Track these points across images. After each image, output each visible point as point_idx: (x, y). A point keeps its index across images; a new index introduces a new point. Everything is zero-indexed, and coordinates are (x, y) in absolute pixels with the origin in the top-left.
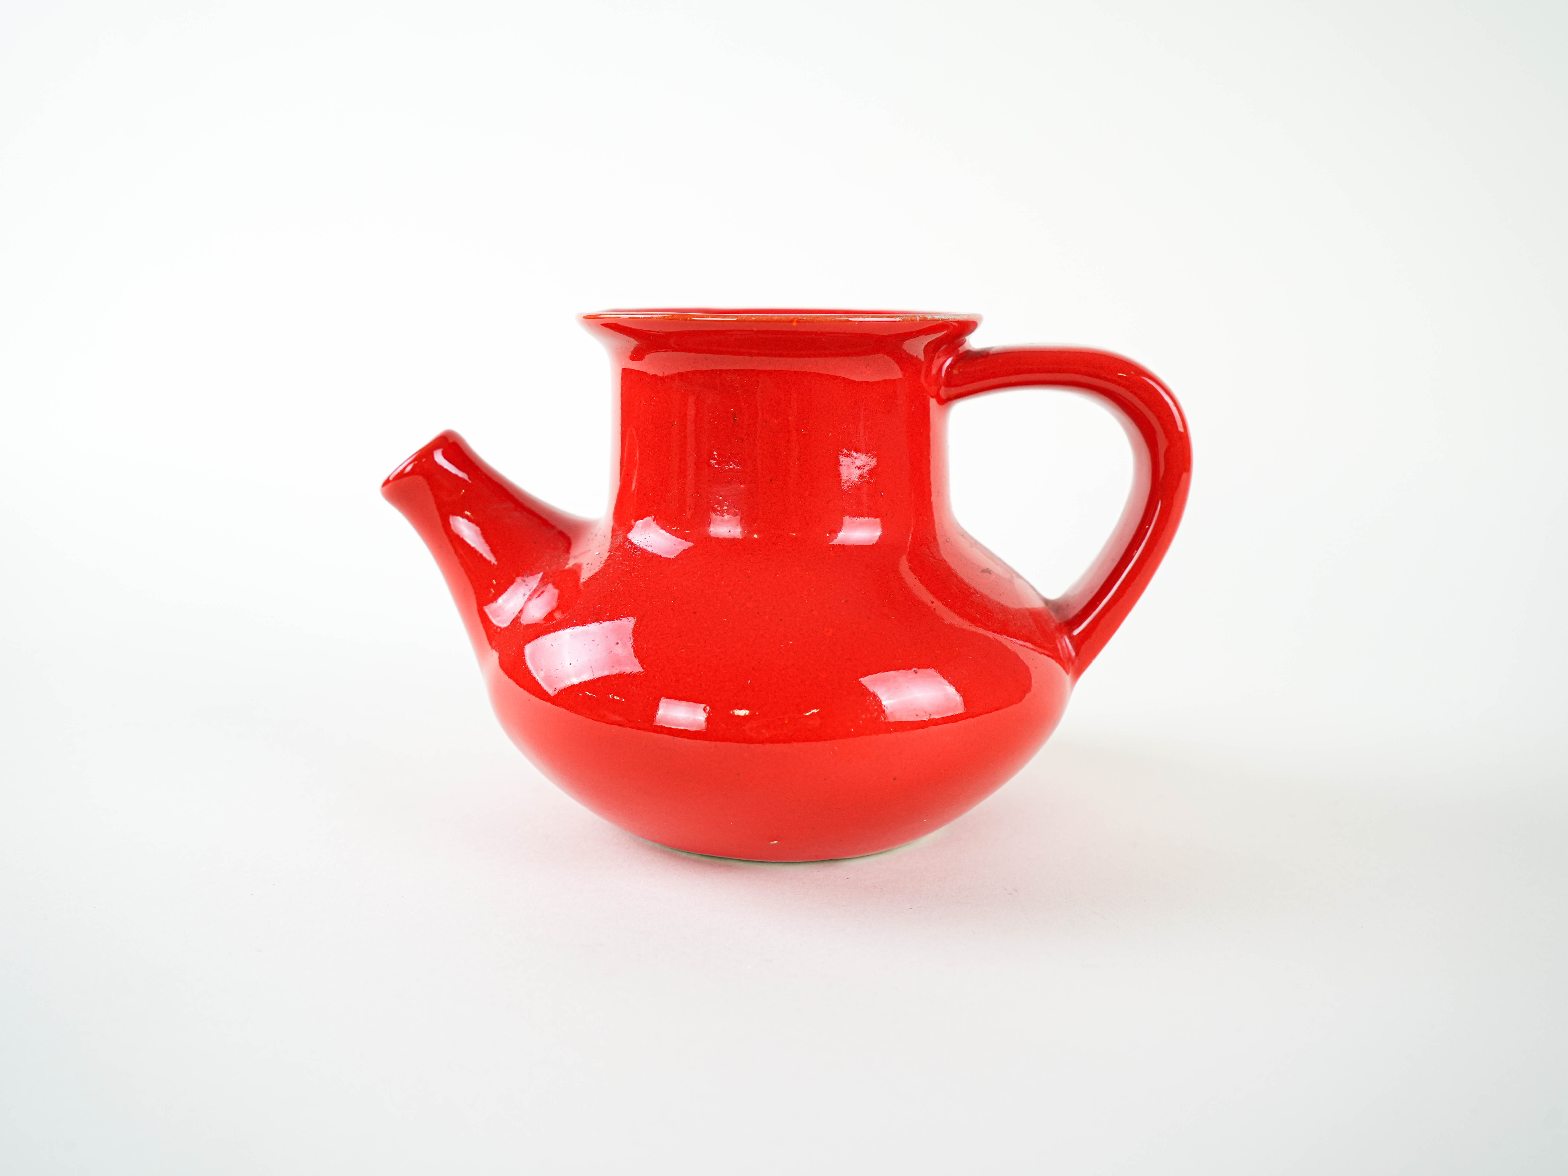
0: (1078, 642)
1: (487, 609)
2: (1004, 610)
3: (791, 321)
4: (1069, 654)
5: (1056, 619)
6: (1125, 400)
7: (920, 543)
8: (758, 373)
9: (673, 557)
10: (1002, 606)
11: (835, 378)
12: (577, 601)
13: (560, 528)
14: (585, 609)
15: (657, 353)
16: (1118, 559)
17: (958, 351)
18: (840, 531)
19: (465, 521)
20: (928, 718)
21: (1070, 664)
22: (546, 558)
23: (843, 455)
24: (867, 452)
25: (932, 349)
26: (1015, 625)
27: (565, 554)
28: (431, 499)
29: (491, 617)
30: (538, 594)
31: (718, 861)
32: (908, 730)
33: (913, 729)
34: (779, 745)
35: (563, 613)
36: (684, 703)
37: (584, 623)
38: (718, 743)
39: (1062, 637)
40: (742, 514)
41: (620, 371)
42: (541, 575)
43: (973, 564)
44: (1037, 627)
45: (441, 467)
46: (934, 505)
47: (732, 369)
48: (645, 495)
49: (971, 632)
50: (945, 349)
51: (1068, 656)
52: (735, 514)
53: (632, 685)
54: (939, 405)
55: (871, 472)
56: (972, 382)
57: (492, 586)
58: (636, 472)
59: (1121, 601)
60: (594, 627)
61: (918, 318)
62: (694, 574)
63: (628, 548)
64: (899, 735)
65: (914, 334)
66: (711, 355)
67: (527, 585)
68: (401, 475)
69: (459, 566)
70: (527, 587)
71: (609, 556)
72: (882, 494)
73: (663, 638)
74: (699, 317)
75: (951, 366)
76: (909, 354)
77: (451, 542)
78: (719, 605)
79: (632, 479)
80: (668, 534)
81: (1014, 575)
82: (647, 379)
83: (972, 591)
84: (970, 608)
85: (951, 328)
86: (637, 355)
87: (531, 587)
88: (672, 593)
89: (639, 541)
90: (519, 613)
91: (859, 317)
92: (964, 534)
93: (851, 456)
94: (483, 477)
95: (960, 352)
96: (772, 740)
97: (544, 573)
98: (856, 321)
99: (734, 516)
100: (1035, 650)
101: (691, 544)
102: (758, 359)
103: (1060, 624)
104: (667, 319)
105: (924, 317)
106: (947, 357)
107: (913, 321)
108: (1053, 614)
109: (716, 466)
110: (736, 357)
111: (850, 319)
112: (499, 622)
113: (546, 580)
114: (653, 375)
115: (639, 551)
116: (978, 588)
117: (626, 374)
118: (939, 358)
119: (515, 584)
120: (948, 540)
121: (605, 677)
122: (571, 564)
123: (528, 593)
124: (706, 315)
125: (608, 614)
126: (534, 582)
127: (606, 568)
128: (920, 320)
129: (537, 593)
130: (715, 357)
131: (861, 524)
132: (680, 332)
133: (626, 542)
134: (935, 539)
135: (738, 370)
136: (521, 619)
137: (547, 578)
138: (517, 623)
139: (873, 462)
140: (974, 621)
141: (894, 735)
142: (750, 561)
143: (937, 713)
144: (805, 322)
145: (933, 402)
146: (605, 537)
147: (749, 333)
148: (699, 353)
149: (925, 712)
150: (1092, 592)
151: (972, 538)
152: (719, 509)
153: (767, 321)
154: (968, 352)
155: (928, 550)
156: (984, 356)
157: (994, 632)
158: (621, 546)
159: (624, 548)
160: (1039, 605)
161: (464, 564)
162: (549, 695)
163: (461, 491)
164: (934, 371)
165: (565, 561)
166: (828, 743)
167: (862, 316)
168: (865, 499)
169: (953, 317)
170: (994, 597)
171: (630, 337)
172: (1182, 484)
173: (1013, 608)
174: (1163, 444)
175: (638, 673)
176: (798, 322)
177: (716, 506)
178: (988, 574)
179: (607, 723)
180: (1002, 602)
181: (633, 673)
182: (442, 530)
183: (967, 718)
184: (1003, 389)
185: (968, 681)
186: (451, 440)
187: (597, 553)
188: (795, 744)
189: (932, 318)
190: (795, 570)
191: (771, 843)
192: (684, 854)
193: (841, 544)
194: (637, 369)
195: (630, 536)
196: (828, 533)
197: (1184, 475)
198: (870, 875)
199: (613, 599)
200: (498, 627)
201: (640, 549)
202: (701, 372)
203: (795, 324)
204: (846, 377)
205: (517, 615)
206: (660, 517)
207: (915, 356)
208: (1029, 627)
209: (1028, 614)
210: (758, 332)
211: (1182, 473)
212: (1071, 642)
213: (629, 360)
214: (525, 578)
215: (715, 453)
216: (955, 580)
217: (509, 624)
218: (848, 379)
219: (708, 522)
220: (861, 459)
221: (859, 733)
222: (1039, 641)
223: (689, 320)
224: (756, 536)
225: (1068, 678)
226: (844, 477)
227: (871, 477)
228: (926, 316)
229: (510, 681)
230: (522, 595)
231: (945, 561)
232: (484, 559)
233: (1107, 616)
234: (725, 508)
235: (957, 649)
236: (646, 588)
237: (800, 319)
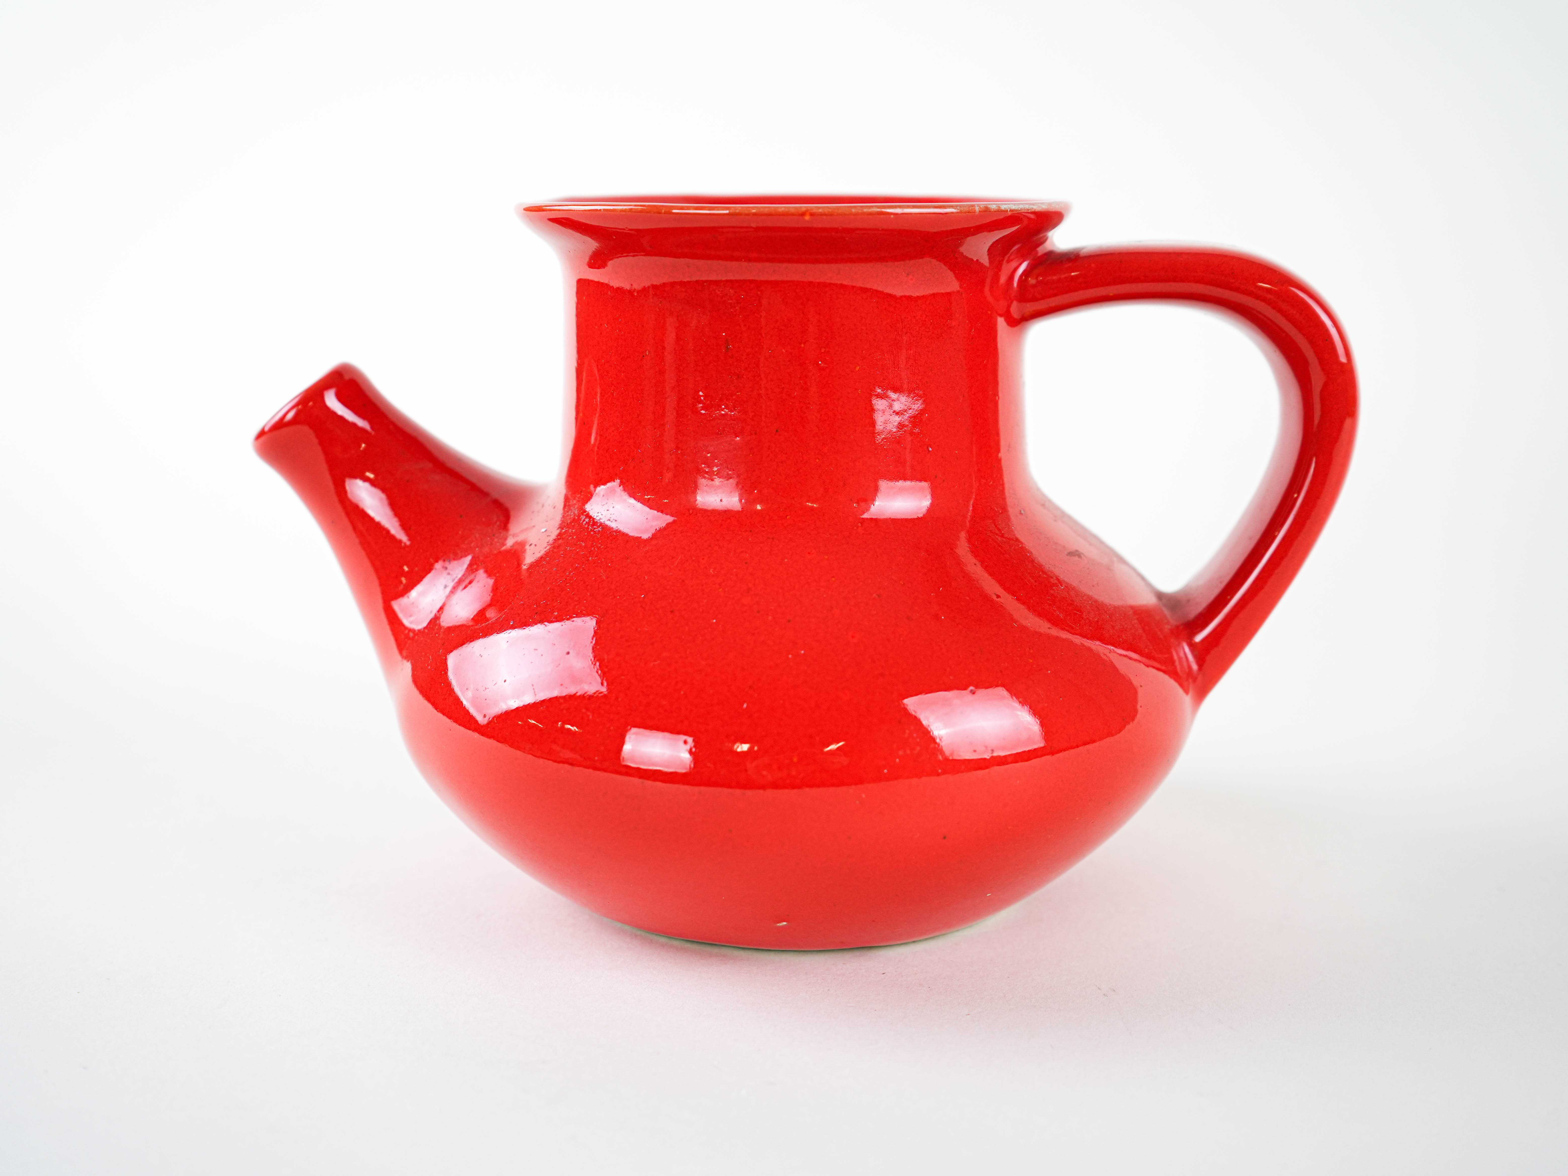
0: (1202, 652)
1: (396, 605)
2: (1098, 607)
3: (803, 214)
4: (1190, 667)
5: (1172, 620)
6: (1265, 319)
7: (983, 516)
8: (759, 284)
9: (645, 536)
10: (1096, 601)
11: (865, 290)
12: (516, 595)
13: (495, 495)
14: (525, 606)
15: (623, 258)
16: (1257, 536)
17: (1037, 253)
18: (873, 500)
19: (367, 485)
20: (990, 755)
21: (1190, 681)
22: (475, 537)
23: (876, 395)
24: (910, 391)
25: (999, 251)
26: (1113, 627)
27: (501, 531)
28: (321, 458)
29: (401, 615)
30: (464, 585)
31: (709, 949)
32: (962, 772)
33: (969, 770)
34: (786, 791)
35: (500, 610)
36: (660, 734)
37: (523, 624)
38: (702, 788)
39: (1179, 644)
40: (738, 476)
41: (575, 284)
42: (469, 558)
43: (1056, 544)
44: (1144, 630)
45: (334, 414)
46: (1004, 463)
47: (724, 279)
48: (607, 451)
49: (1049, 637)
50: (1019, 250)
51: (1187, 670)
52: (729, 477)
53: (587, 710)
54: (1012, 328)
55: (916, 420)
56: (1055, 295)
57: (403, 573)
58: (596, 419)
59: (1261, 595)
60: (537, 630)
61: (977, 209)
62: (673, 558)
63: (585, 523)
64: (950, 778)
65: (972, 230)
66: (696, 261)
67: (449, 574)
68: (280, 425)
69: (359, 547)
70: (449, 577)
71: (560, 534)
72: (930, 449)
73: (629, 646)
74: (678, 209)
75: (1026, 273)
76: (967, 258)
77: (348, 515)
78: (705, 601)
79: (591, 428)
80: (639, 505)
81: (1115, 559)
82: (609, 293)
83: (1053, 581)
84: (1051, 605)
85: (1026, 222)
86: (597, 261)
87: (455, 576)
88: (642, 585)
89: (600, 514)
90: (438, 611)
91: (896, 207)
92: (1046, 503)
93: (887, 397)
94: (391, 427)
95: (1040, 254)
96: (775, 786)
97: (472, 558)
98: (892, 214)
99: (728, 480)
100: (1140, 661)
101: (669, 519)
102: (759, 265)
103: (1177, 627)
104: (635, 212)
105: (986, 207)
106: (1022, 260)
107: (969, 214)
108: (1166, 612)
109: (703, 412)
110: (728, 264)
111: (884, 210)
112: (411, 623)
113: (475, 566)
114: (618, 288)
115: (599, 527)
116: (1061, 577)
117: (583, 286)
118: (1008, 261)
119: (433, 572)
120: (1022, 512)
121: (551, 700)
122: (510, 542)
123: (451, 585)
124: (686, 207)
125: (556, 613)
126: (459, 568)
127: (555, 550)
128: (980, 212)
129: (463, 583)
130: (701, 263)
131: (902, 490)
132: (656, 229)
133: (583, 514)
134: (1004, 509)
135: (731, 281)
136: (441, 620)
137: (476, 564)
138: (436, 625)
139: (918, 406)
140: (1055, 622)
141: (943, 777)
142: (748, 540)
143: (1003, 748)
144: (822, 214)
145: (1001, 322)
146: (554, 508)
147: (745, 230)
148: (679, 257)
149: (986, 747)
150: (1221, 582)
151: (1057, 508)
152: (707, 470)
153: (770, 215)
154: (1050, 254)
155: (993, 525)
156: (1073, 259)
157: (1084, 637)
158: (576, 520)
159: (579, 524)
160: (1147, 600)
161: (365, 544)
162: (476, 721)
163: (360, 446)
164: (1003, 279)
165: (500, 541)
166: (852, 789)
167: (900, 207)
168: (908, 457)
169: (1027, 207)
170: (1084, 589)
171: (585, 235)
172: (1344, 436)
173: (1110, 605)
174: (1318, 379)
175: (595, 693)
176: (812, 215)
177: (703, 466)
178: (1076, 558)
179: (555, 761)
180: (1096, 597)
181: (588, 693)
182: (335, 499)
183: (1045, 755)
184: (1098, 304)
185: (1046, 705)
186: (347, 377)
187: (543, 530)
188: (807, 790)
189: (997, 208)
190: (809, 553)
191: (778, 924)
192: (663, 940)
193: (874, 517)
194: (596, 280)
195: (588, 507)
196: (856, 503)
197: (1348, 421)
198: (915, 969)
199: (563, 593)
200: (410, 630)
201: (601, 524)
202: (682, 284)
203: (807, 218)
204: (880, 289)
205: (435, 615)
206: (628, 481)
207: (975, 260)
208: (1133, 631)
209: (1131, 613)
210: (757, 229)
211: (1345, 419)
212: (1192, 651)
213: (587, 267)
214: (447, 564)
215: (701, 393)
216: (1030, 566)
217: (425, 624)
218: (882, 293)
219: (694, 488)
220: (900, 401)
221: (894, 776)
222: (1146, 649)
223: (665, 213)
224: (759, 507)
225: (1187, 700)
226: (879, 426)
227: (915, 425)
228: (990, 206)
229: (426, 703)
230: (442, 587)
231: (1017, 540)
232: (393, 537)
233: (1241, 616)
234: (715, 469)
235: (1031, 661)
236: (607, 578)
237: (815, 211)
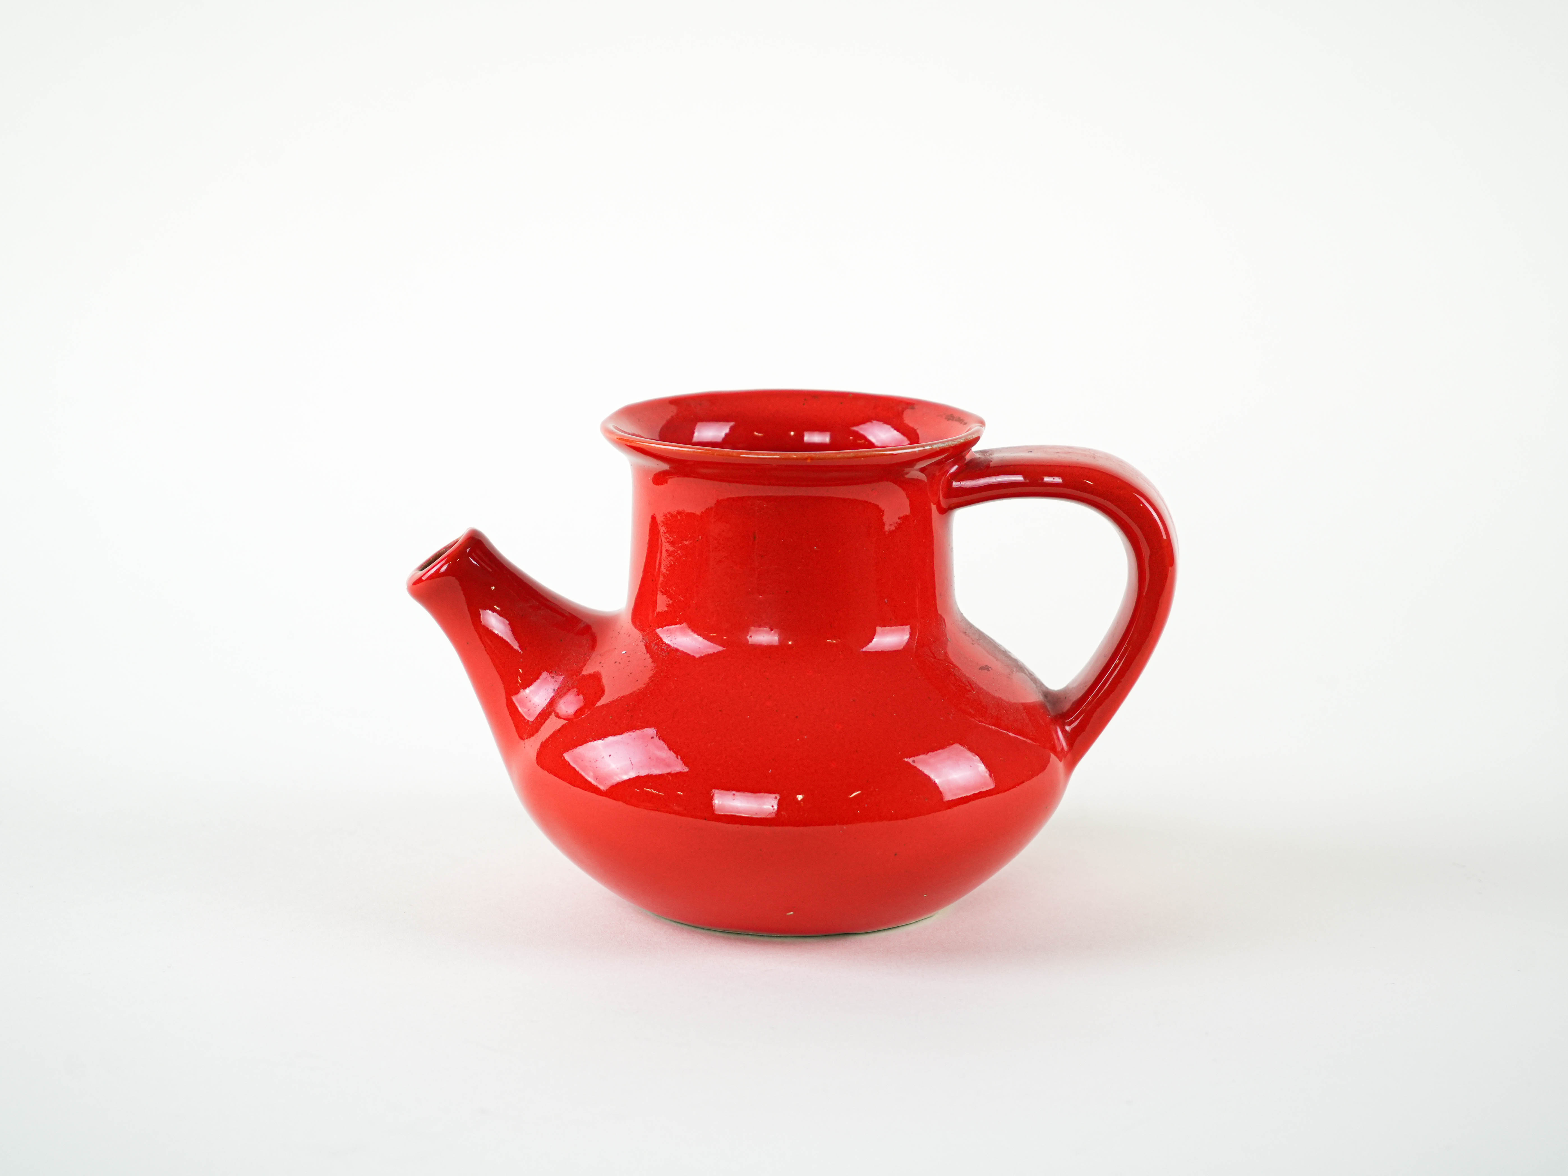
0: (1072, 738)
1: (514, 700)
2: (999, 704)
3: (806, 459)
4: (1063, 747)
5: (1051, 711)
10: (998, 701)
14: (619, 706)
21: (1064, 756)
22: (574, 656)
26: (1009, 718)
27: (591, 651)
29: (518, 708)
39: (1055, 730)
43: (973, 661)
44: (1030, 720)
51: (1061, 749)
54: (941, 515)
55: (878, 582)
63: (654, 649)
70: (555, 682)
72: (887, 601)
73: (693, 733)
76: (909, 477)
78: (742, 704)
80: (700, 639)
83: (969, 688)
84: (966, 705)
88: (699, 693)
95: (964, 461)
103: (1055, 718)
108: (1049, 705)
112: (528, 715)
115: (666, 652)
116: (975, 685)
120: (949, 639)
129: (563, 689)
133: (653, 642)
140: (971, 716)
144: (818, 459)
145: (935, 512)
146: (628, 635)
153: (785, 459)
154: (971, 462)
155: (929, 651)
158: (648, 647)
159: (651, 649)
160: (1037, 698)
161: (492, 657)
168: (871, 607)
170: (990, 692)
173: (1008, 703)
176: (812, 459)
178: (987, 670)
180: (999, 697)
186: (478, 540)
187: (623, 652)
199: (645, 697)
200: (526, 717)
203: (809, 461)
207: (915, 478)
209: (1022, 708)
212: (1064, 737)
214: (552, 673)
216: (953, 678)
222: (1031, 734)
224: (790, 643)
225: (1063, 767)
227: (877, 586)
230: (550, 690)
236: (675, 687)
237: (814, 456)
